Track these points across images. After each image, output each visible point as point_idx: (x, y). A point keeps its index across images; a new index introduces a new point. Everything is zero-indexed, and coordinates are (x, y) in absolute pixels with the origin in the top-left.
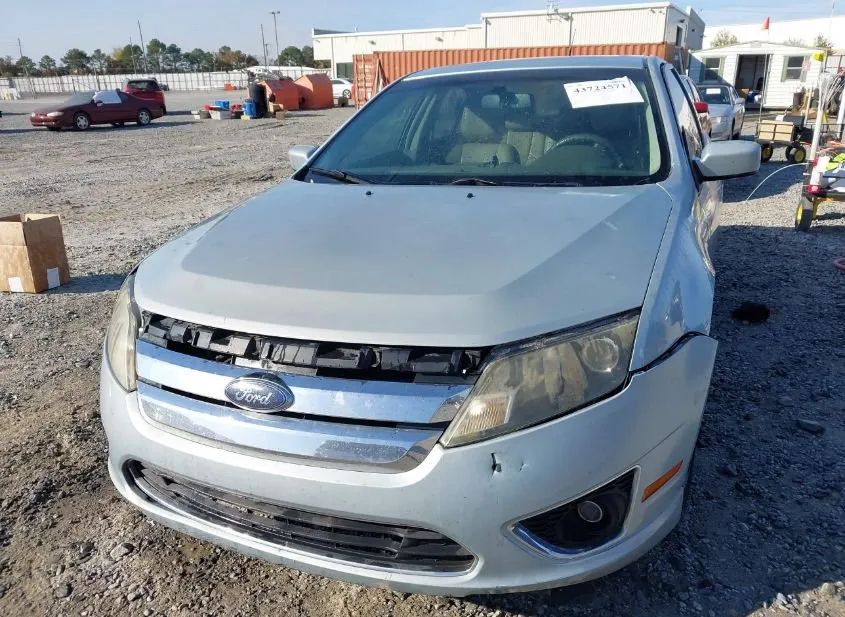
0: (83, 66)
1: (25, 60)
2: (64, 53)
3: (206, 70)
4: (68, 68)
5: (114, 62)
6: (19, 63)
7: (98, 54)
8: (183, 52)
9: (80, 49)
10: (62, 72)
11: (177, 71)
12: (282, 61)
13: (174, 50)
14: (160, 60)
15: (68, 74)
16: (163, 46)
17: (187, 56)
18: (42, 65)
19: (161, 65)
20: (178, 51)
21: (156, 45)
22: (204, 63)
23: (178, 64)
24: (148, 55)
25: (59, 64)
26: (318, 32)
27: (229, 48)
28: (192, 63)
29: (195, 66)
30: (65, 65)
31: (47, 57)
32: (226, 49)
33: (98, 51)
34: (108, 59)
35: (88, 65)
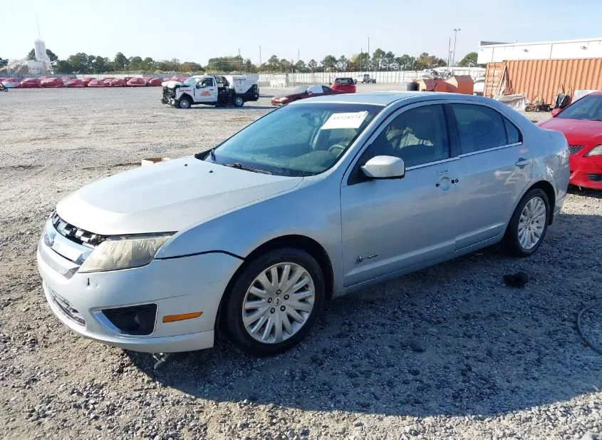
0: (333, 66)
1: (301, 62)
2: (323, 59)
3: (410, 69)
4: (324, 67)
5: (351, 63)
6: (297, 64)
7: (343, 59)
8: (395, 57)
9: (333, 55)
10: (320, 70)
11: (390, 70)
12: (464, 63)
13: (390, 55)
14: (380, 62)
15: (323, 71)
16: (383, 53)
17: (398, 59)
18: (309, 65)
19: (380, 65)
20: (393, 56)
21: (379, 53)
22: (408, 64)
23: (391, 65)
24: (373, 59)
25: (319, 65)
26: (483, 43)
27: (427, 54)
28: (400, 64)
29: (402, 66)
30: (322, 65)
31: (313, 60)
32: (425, 54)
33: (343, 57)
34: (348, 62)
35: (336, 66)
